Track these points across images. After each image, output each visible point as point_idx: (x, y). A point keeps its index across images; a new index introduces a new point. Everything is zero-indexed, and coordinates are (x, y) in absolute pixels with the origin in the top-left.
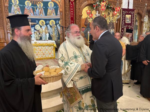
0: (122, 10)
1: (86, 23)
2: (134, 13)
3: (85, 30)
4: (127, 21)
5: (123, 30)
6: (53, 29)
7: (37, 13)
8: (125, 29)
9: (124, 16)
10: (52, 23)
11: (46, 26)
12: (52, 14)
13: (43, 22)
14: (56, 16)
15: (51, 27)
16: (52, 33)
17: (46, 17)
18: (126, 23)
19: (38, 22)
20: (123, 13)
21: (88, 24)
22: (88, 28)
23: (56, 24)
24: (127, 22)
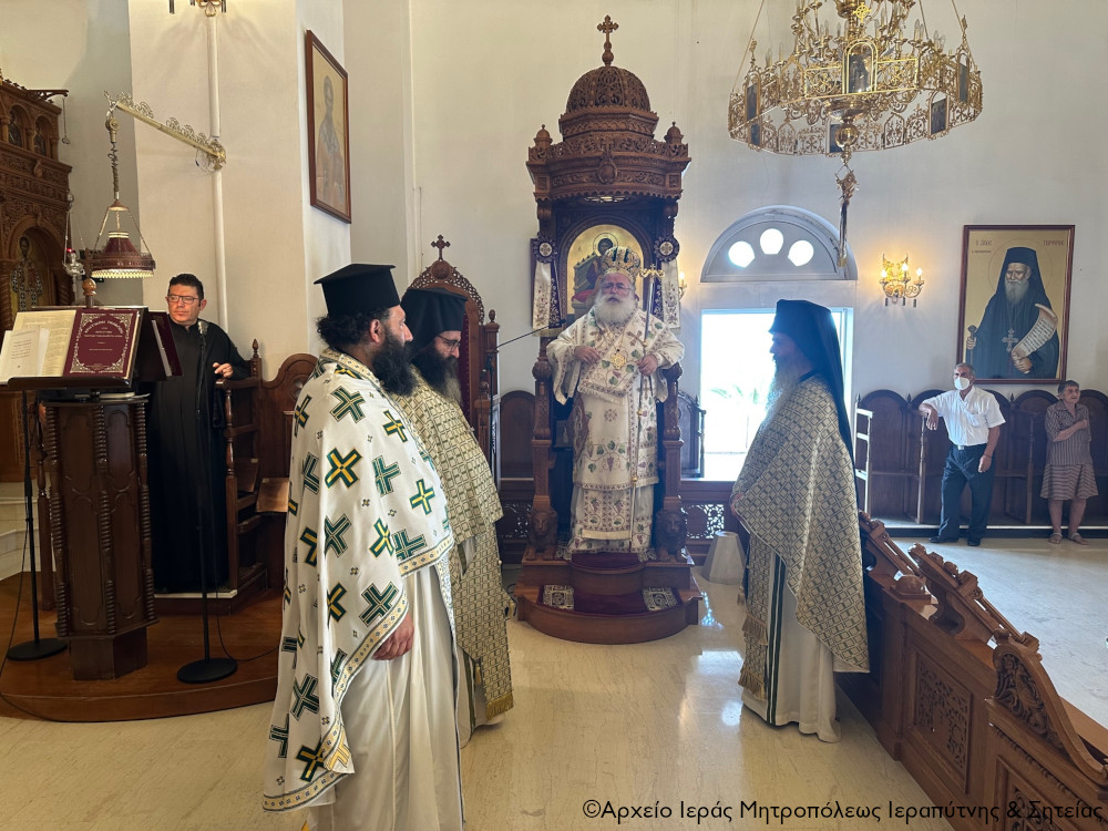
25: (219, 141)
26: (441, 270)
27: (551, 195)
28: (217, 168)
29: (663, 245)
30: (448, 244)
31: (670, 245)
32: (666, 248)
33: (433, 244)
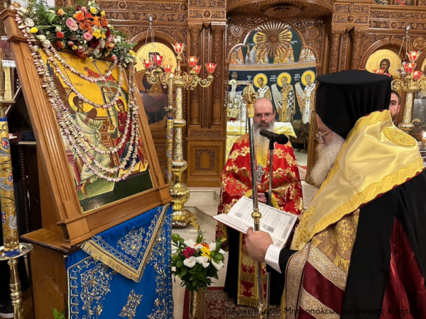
6: (285, 94)
7: (251, 59)
10: (283, 79)
11: (268, 87)
12: (286, 58)
13: (262, 79)
14: (296, 63)
15: (280, 89)
16: (281, 105)
17: (271, 67)
19: (252, 79)
23: (293, 83)
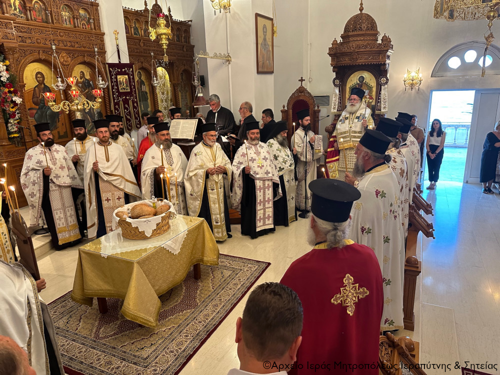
0: (107, 65)
1: (35, 100)
2: (132, 71)
3: (36, 113)
4: (122, 87)
5: (117, 107)
8: (121, 103)
9: (115, 78)
18: (121, 91)
20: (110, 72)
21: (41, 100)
22: (42, 109)
24: (121, 89)
25: (230, 55)
26: (301, 90)
27: (336, 64)
28: (229, 63)
29: (382, 79)
30: (304, 80)
31: (385, 79)
32: (383, 80)
33: (299, 80)
